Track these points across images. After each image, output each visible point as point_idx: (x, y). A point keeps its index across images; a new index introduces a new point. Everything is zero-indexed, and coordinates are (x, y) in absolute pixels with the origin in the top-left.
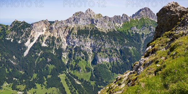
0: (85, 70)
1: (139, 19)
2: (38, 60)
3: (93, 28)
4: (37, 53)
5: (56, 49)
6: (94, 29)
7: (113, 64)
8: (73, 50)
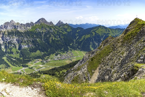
3: (16, 31)
6: (17, 31)
7: (30, 48)
8: (7, 44)
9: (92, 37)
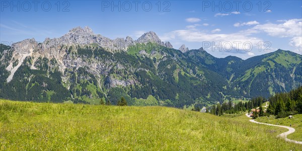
0: (97, 95)
1: (145, 43)
2: (30, 86)
3: (97, 48)
4: (25, 78)
5: (51, 73)
6: (99, 48)
7: (131, 88)
8: (76, 73)
9: (269, 71)
